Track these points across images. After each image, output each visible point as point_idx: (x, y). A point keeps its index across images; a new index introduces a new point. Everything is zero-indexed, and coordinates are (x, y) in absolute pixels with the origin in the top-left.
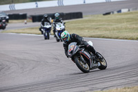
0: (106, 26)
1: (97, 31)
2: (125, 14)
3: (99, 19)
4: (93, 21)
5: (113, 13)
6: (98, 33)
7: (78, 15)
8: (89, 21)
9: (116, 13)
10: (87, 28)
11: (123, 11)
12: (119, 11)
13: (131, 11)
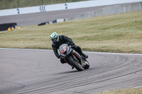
0: (41, 37)
1: (32, 41)
2: (61, 24)
3: (34, 29)
4: (28, 32)
5: (48, 23)
6: (34, 44)
7: (13, 25)
8: (24, 32)
9: (51, 23)
10: (22, 39)
11: (58, 21)
12: (55, 21)
13: (67, 21)
